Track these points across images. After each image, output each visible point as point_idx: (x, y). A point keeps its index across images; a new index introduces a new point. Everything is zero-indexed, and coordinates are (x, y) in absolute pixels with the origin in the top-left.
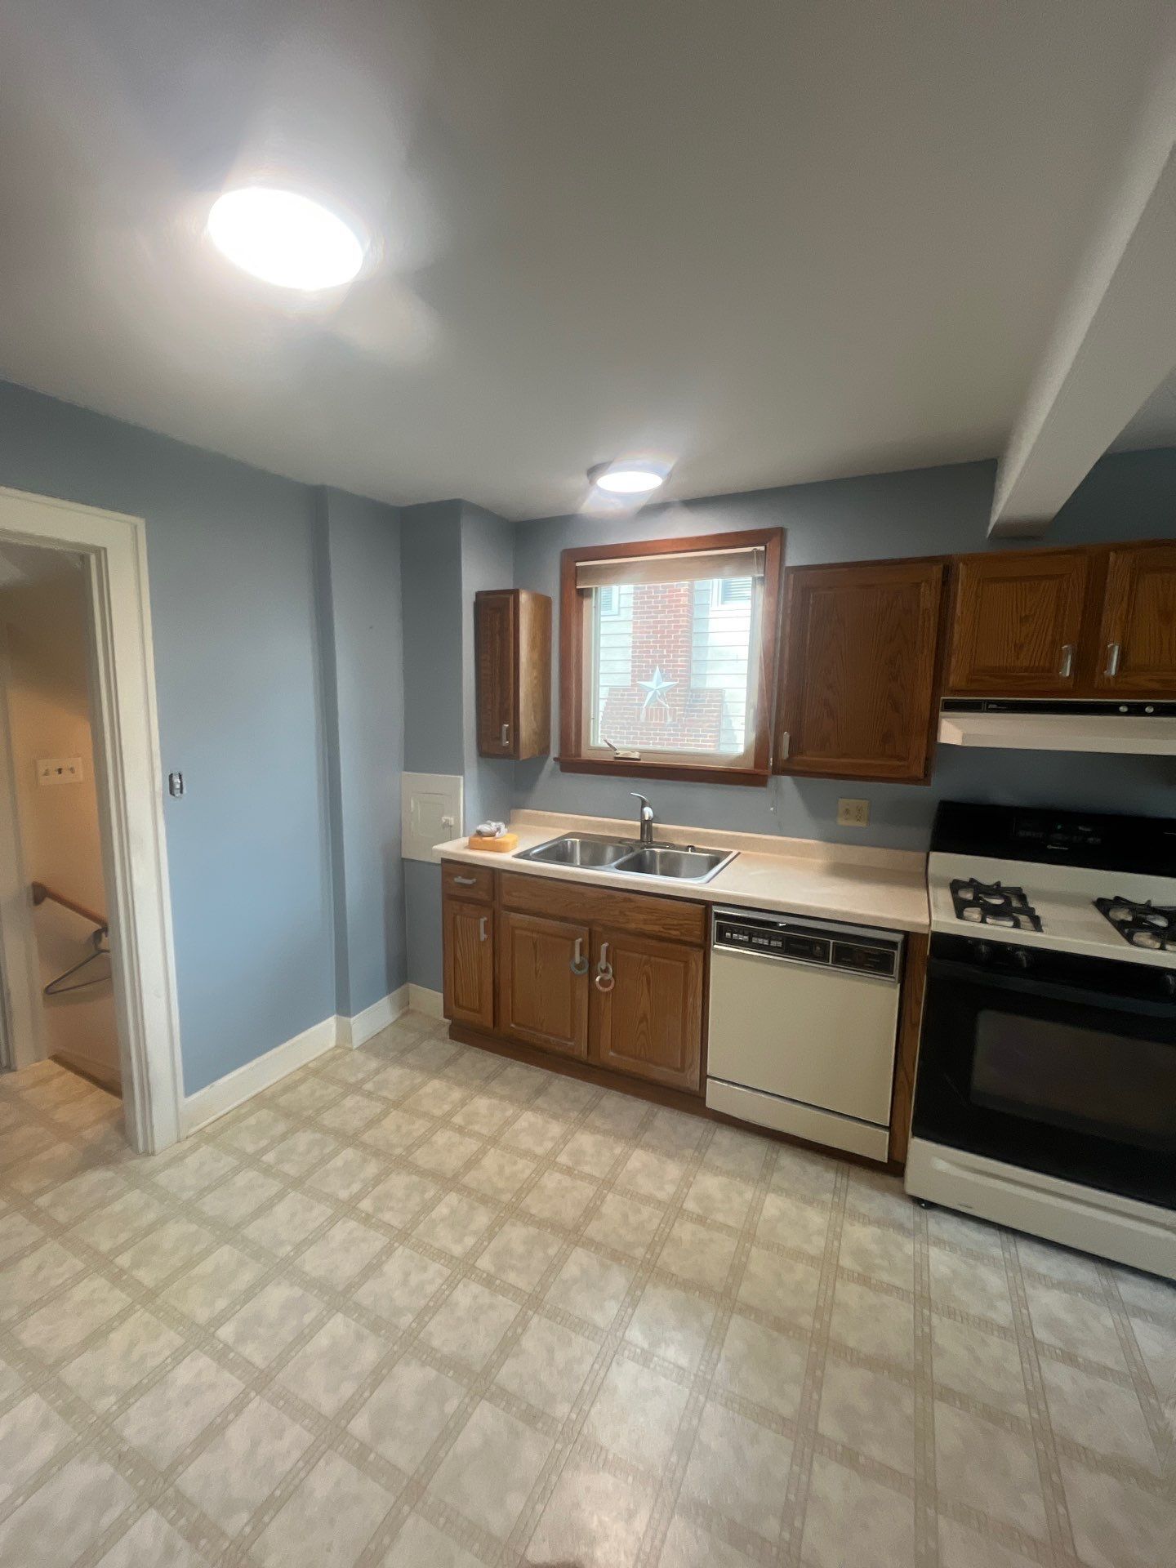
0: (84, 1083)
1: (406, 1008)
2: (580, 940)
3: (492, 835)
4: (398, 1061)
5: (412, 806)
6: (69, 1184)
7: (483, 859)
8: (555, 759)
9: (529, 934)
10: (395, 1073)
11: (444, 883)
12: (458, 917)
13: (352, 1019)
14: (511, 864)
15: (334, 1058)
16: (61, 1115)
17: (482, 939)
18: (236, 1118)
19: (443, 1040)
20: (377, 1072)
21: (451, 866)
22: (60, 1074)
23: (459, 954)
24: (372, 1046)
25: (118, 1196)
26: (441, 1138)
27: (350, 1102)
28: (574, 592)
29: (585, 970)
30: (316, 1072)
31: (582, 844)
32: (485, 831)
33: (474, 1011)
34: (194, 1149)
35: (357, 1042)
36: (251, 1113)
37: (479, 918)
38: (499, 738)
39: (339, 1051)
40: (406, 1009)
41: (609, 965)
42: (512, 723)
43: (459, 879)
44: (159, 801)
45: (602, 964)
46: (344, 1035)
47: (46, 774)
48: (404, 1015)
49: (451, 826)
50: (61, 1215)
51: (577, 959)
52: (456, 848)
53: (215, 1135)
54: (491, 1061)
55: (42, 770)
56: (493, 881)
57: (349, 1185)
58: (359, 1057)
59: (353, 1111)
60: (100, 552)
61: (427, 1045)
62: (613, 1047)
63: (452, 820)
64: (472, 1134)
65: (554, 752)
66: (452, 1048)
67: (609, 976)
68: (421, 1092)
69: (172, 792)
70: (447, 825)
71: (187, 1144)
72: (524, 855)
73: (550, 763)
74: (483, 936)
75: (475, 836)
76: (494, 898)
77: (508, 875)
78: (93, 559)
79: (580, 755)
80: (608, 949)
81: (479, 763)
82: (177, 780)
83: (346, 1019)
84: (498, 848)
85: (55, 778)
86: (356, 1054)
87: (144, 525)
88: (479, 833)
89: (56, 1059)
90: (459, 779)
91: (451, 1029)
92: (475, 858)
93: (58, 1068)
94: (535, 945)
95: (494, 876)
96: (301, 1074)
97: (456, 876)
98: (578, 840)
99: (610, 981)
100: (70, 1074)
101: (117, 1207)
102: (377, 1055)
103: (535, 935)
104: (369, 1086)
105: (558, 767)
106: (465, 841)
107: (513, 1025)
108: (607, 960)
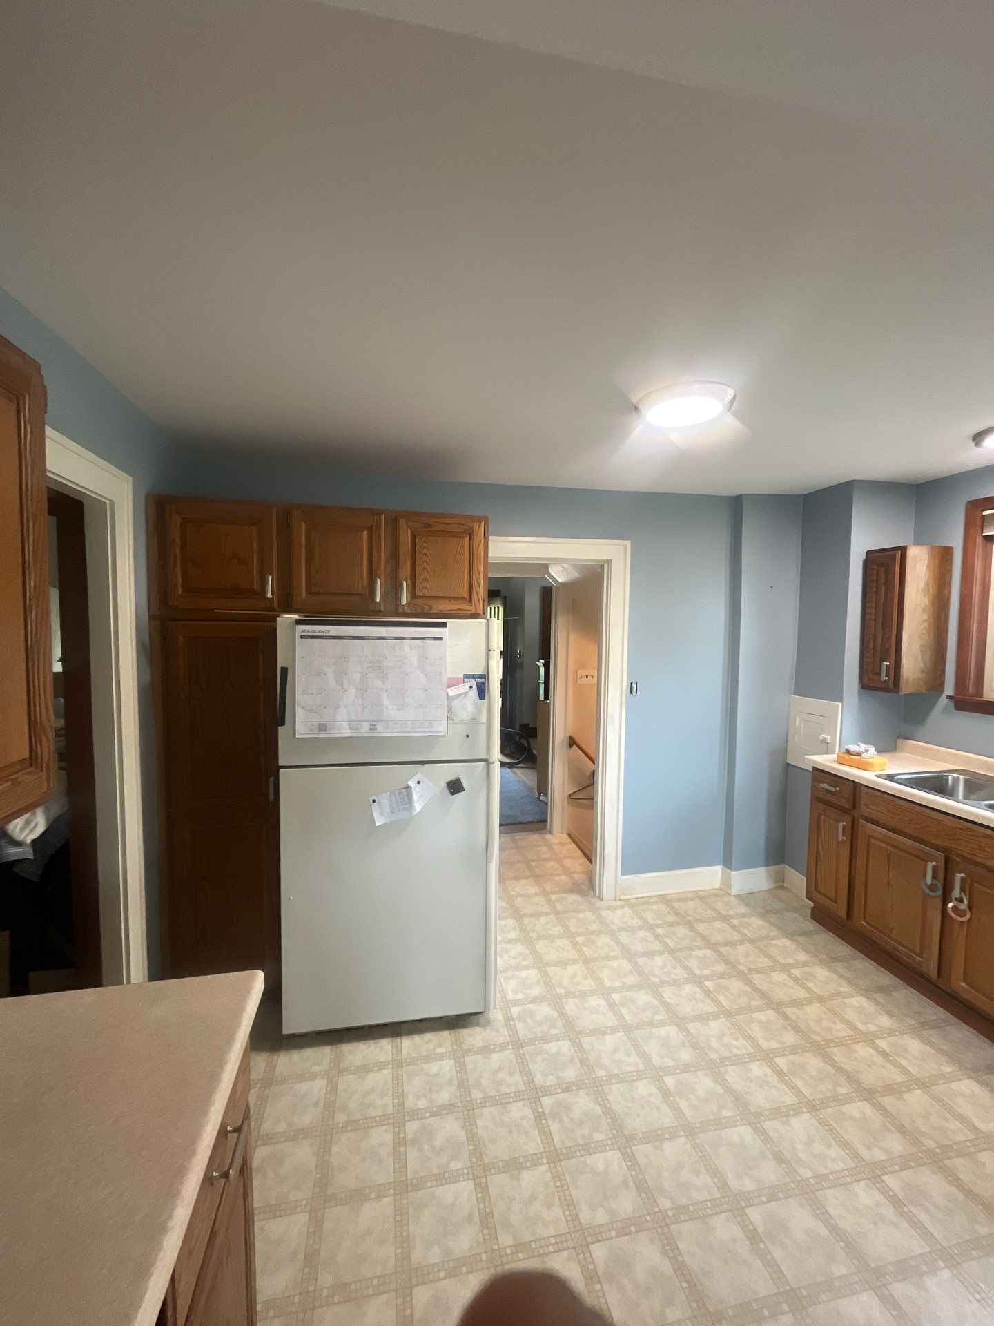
0: (579, 853)
1: (782, 884)
2: (934, 863)
3: (859, 755)
4: (762, 916)
5: (797, 723)
6: (564, 895)
7: (846, 773)
8: (949, 697)
9: (885, 846)
10: (757, 922)
11: (813, 787)
12: (822, 817)
13: (733, 873)
14: (875, 783)
15: (716, 895)
16: (567, 863)
17: (840, 839)
18: (647, 902)
19: (804, 917)
20: (744, 915)
21: (820, 774)
22: (570, 844)
23: (820, 848)
24: (744, 898)
25: (584, 911)
26: (777, 976)
27: (717, 924)
28: (979, 540)
29: (940, 892)
30: (701, 898)
31: (967, 782)
32: (853, 750)
33: (830, 899)
34: (622, 907)
35: (735, 890)
36: (656, 903)
37: (838, 822)
38: (879, 674)
39: (721, 892)
40: (780, 883)
41: (964, 897)
42: (893, 662)
43: (825, 786)
44: (624, 695)
45: (956, 892)
46: (726, 882)
47: (581, 678)
48: (777, 888)
49: (828, 743)
50: (559, 907)
51: (929, 880)
52: (826, 761)
53: (635, 905)
54: (843, 949)
55: (579, 675)
56: (854, 793)
57: (702, 969)
58: (735, 902)
59: (718, 931)
60: (608, 562)
61: (789, 915)
62: (965, 980)
63: (829, 739)
64: (803, 986)
65: (949, 689)
66: (811, 925)
67: (964, 906)
68: (773, 942)
69: (631, 693)
70: (824, 741)
71: (619, 903)
72: (890, 777)
73: (943, 701)
74: (841, 838)
75: (844, 753)
76: (854, 807)
77: (867, 790)
78: (606, 565)
79: (981, 695)
80: (963, 880)
81: (859, 694)
82: (634, 686)
83: (728, 870)
84: (864, 766)
85: (584, 680)
86: (733, 899)
87: (630, 545)
88: (848, 752)
89: (569, 835)
90: (838, 705)
91: (813, 910)
92: (839, 770)
93: (569, 840)
94: (889, 856)
95: (856, 788)
96: (692, 895)
97: (823, 782)
98: (961, 777)
99: (964, 910)
100: (574, 846)
101: (581, 916)
102: (748, 905)
103: (889, 848)
104: (735, 922)
105: (952, 705)
106: (835, 757)
107: (863, 923)
108: (963, 890)
